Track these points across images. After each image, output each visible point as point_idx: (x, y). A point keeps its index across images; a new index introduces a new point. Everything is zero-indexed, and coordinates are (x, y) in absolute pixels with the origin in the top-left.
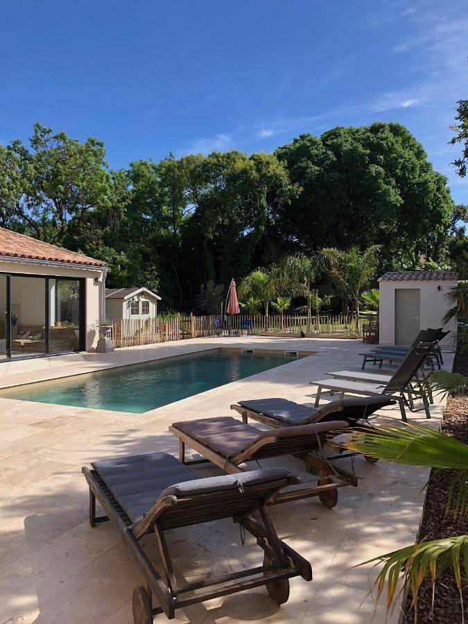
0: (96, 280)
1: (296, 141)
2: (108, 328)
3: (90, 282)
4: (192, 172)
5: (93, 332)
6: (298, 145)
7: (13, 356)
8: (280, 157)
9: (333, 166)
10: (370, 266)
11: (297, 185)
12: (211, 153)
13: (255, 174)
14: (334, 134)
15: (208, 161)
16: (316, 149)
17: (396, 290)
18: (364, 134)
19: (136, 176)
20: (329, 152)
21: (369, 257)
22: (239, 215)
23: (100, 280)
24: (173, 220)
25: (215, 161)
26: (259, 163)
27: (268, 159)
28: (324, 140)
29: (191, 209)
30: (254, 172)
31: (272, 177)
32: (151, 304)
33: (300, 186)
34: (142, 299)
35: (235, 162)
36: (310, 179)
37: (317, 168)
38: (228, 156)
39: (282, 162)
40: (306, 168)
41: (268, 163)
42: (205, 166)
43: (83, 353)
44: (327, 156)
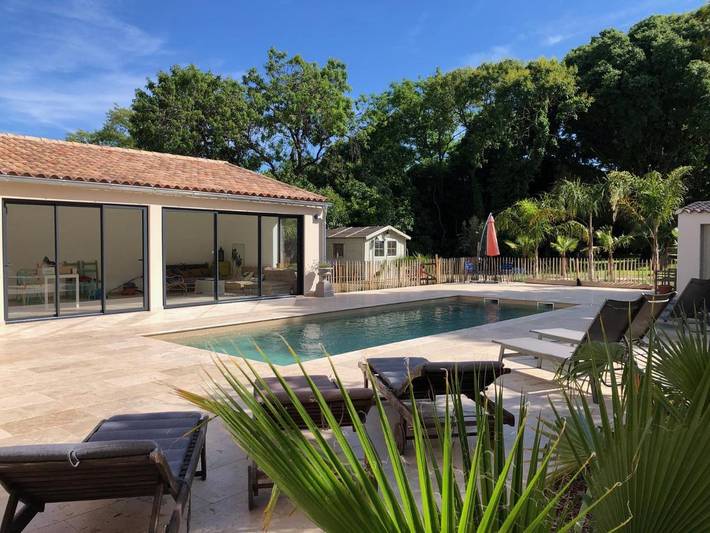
0: (316, 217)
1: (594, 40)
2: (327, 271)
3: (308, 219)
4: (457, 88)
5: (312, 275)
6: (595, 44)
7: (220, 298)
8: (569, 62)
9: (641, 67)
10: (675, 194)
11: (585, 95)
12: (480, 65)
13: (530, 86)
14: (648, 25)
15: (476, 73)
16: (620, 47)
17: (702, 226)
18: (687, 21)
19: (396, 99)
20: (637, 50)
21: (673, 182)
22: (512, 137)
23: (321, 217)
24: (439, 146)
25: (485, 73)
26: (536, 71)
27: (548, 66)
28: (631, 36)
29: (459, 133)
30: (529, 83)
31: (552, 86)
32: (398, 244)
33: (590, 95)
34: (388, 239)
35: (507, 73)
36: (608, 86)
37: (617, 72)
38: (500, 67)
39: (571, 68)
40: (603, 73)
41: (548, 71)
42: (473, 81)
43: (299, 297)
44: (633, 56)
